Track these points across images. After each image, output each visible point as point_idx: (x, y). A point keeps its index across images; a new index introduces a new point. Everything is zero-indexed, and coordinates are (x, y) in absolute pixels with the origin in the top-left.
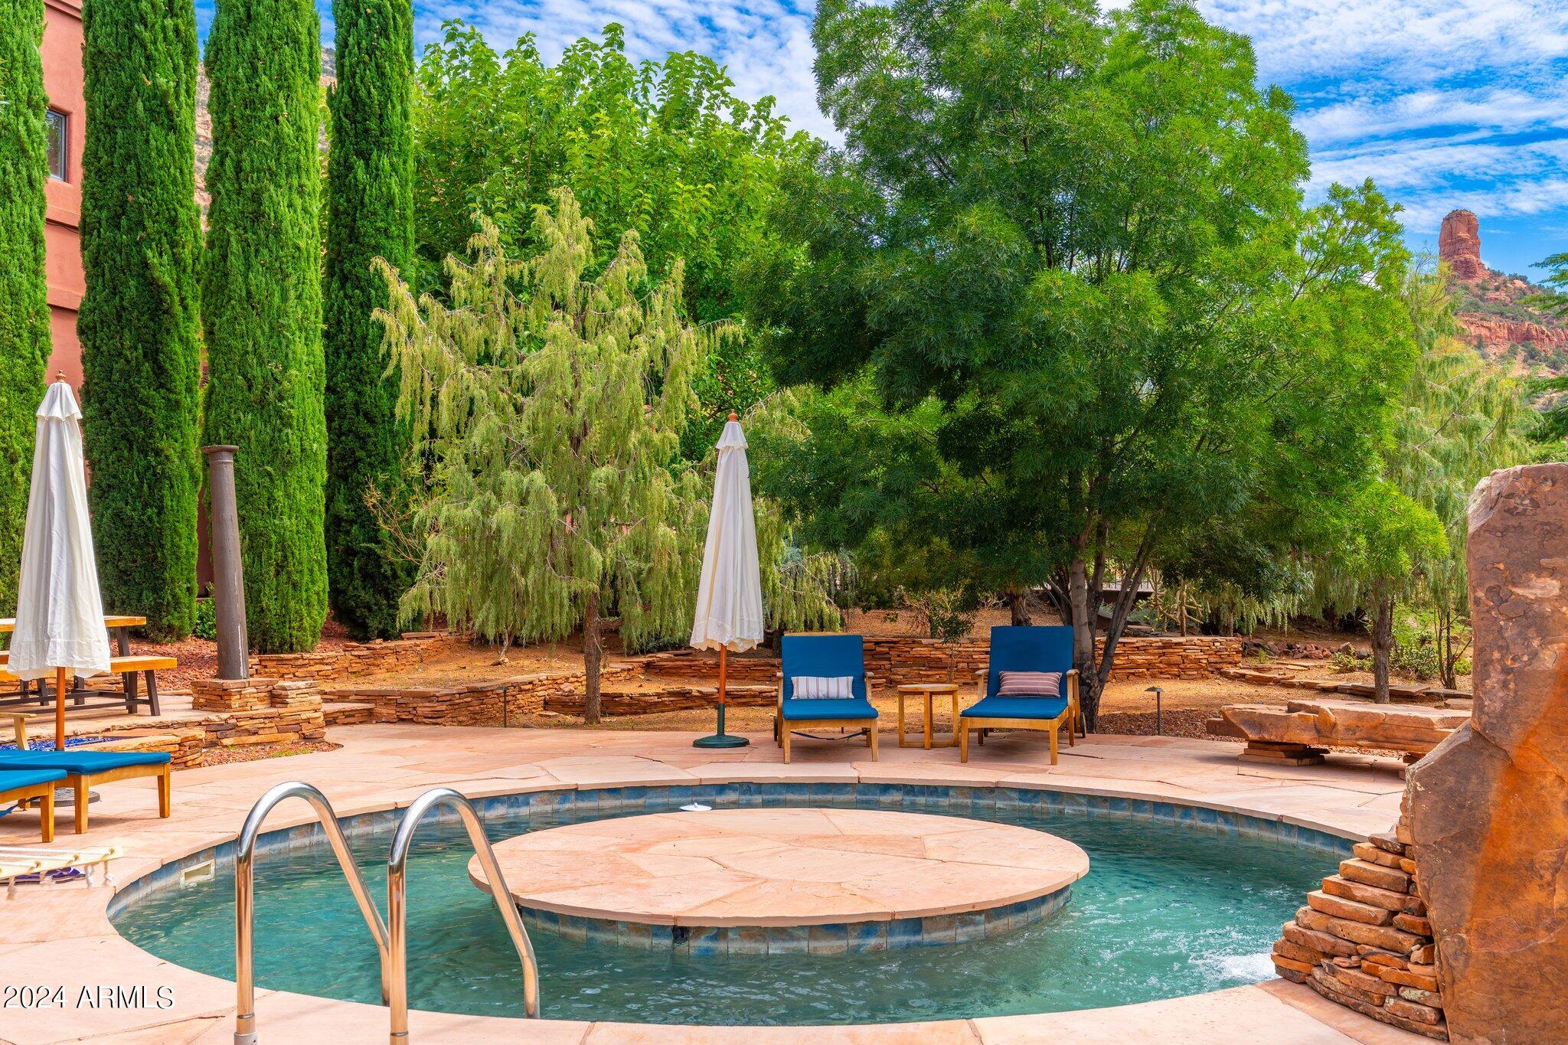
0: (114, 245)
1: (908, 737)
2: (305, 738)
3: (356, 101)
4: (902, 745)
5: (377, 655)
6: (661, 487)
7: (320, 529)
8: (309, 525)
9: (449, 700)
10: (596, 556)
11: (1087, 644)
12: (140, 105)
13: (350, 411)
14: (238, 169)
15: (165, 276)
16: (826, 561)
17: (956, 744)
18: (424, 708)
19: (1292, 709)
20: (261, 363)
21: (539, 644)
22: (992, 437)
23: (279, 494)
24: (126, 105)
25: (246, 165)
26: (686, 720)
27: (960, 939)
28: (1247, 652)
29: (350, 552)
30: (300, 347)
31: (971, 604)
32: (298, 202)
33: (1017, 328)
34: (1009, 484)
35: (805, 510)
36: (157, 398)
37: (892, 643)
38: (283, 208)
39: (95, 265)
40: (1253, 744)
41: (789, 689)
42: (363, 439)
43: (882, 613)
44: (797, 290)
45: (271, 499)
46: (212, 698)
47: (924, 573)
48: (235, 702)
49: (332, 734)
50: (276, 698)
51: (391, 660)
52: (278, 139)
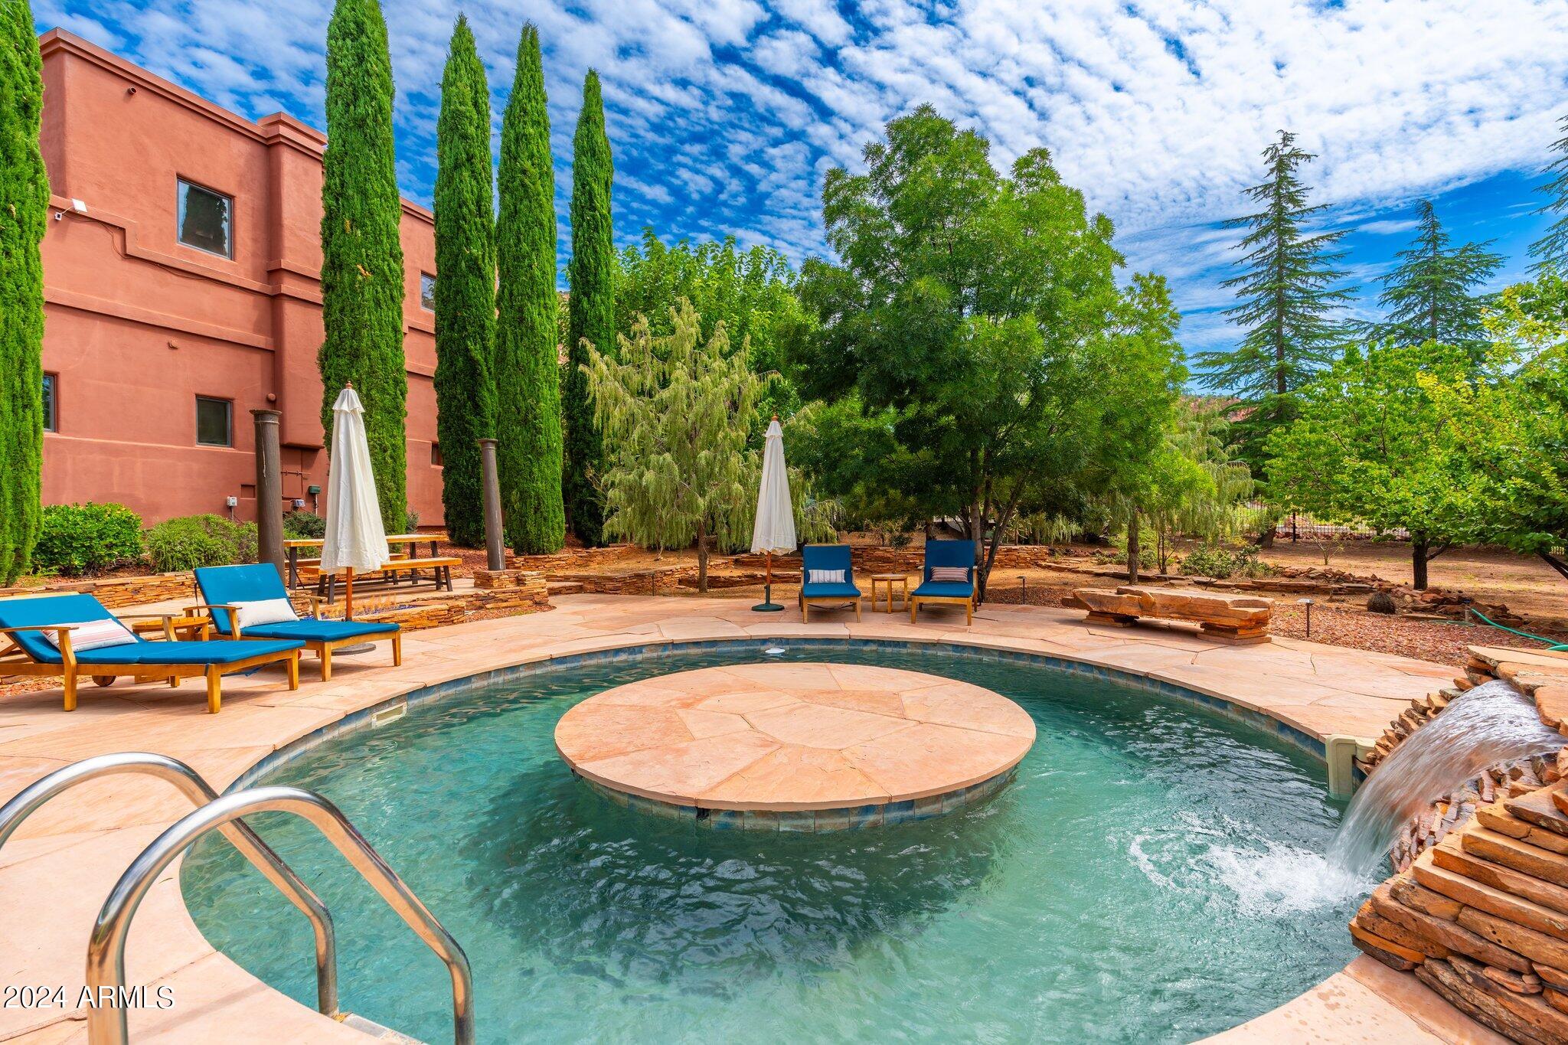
0: (451, 339)
1: (878, 604)
2: (536, 603)
3: (583, 266)
4: (874, 610)
5: (591, 556)
6: (735, 461)
7: (559, 489)
8: (553, 487)
9: (623, 580)
10: (701, 501)
11: (979, 550)
12: (463, 264)
13: (581, 429)
14: (511, 294)
15: (478, 355)
16: (829, 504)
17: (906, 610)
18: (610, 585)
19: (1120, 592)
20: (525, 399)
21: (670, 550)
22: (927, 429)
23: (535, 470)
24: (456, 264)
25: (515, 292)
26: (754, 591)
27: (946, 810)
28: (1052, 553)
29: (582, 502)
30: (546, 391)
31: (909, 528)
32: (543, 312)
33: (948, 356)
34: (937, 457)
35: (817, 472)
36: (476, 421)
37: (864, 549)
38: (535, 316)
39: (441, 350)
40: (1092, 613)
41: (807, 577)
42: (588, 444)
43: (856, 533)
44: (812, 342)
45: (531, 473)
46: (483, 581)
47: (883, 511)
48: (496, 583)
49: (552, 600)
50: (520, 581)
51: (600, 558)
52: (532, 278)
